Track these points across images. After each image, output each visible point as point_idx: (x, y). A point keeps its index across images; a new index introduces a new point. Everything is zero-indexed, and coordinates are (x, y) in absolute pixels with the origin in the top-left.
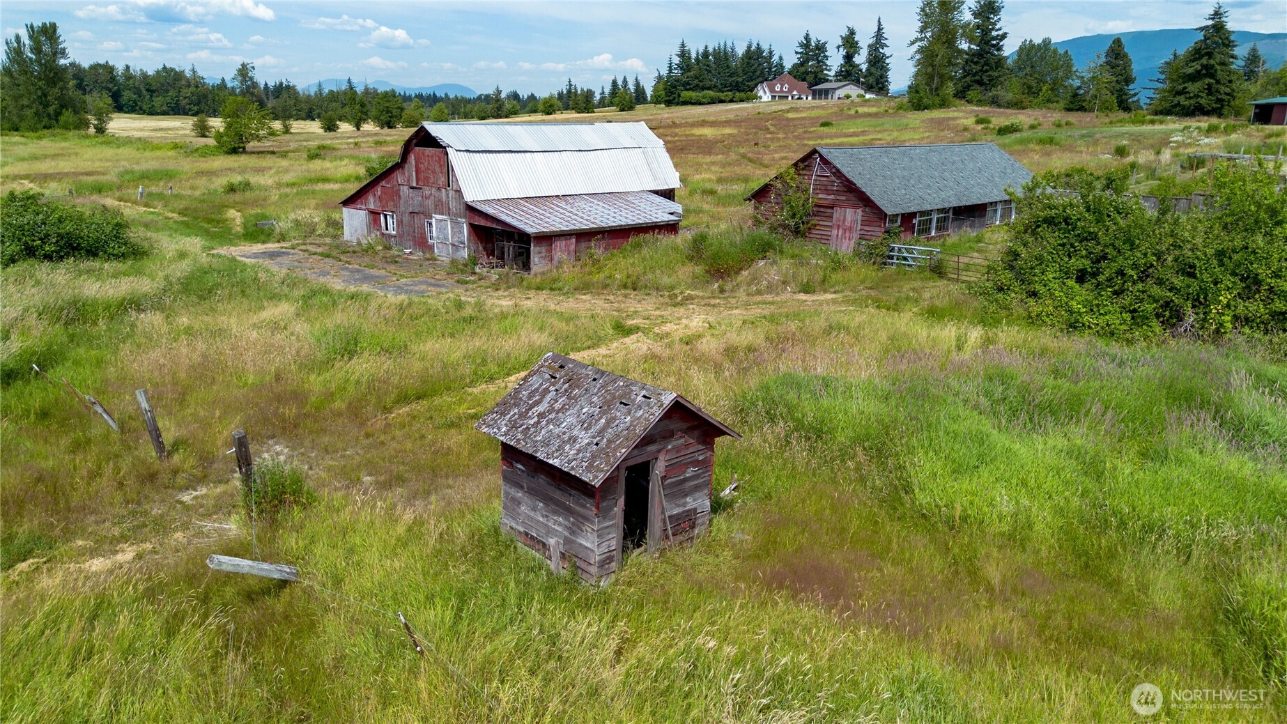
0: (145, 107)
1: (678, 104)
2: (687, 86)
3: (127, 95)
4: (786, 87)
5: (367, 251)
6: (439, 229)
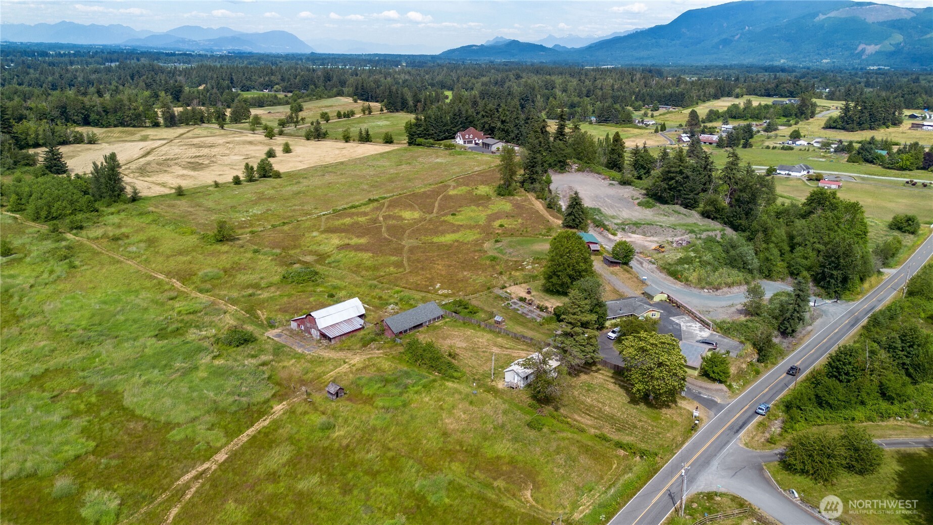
0: (104, 123)
1: (415, 144)
2: (419, 136)
3: (93, 116)
4: (471, 136)
5: (297, 334)
6: (313, 331)
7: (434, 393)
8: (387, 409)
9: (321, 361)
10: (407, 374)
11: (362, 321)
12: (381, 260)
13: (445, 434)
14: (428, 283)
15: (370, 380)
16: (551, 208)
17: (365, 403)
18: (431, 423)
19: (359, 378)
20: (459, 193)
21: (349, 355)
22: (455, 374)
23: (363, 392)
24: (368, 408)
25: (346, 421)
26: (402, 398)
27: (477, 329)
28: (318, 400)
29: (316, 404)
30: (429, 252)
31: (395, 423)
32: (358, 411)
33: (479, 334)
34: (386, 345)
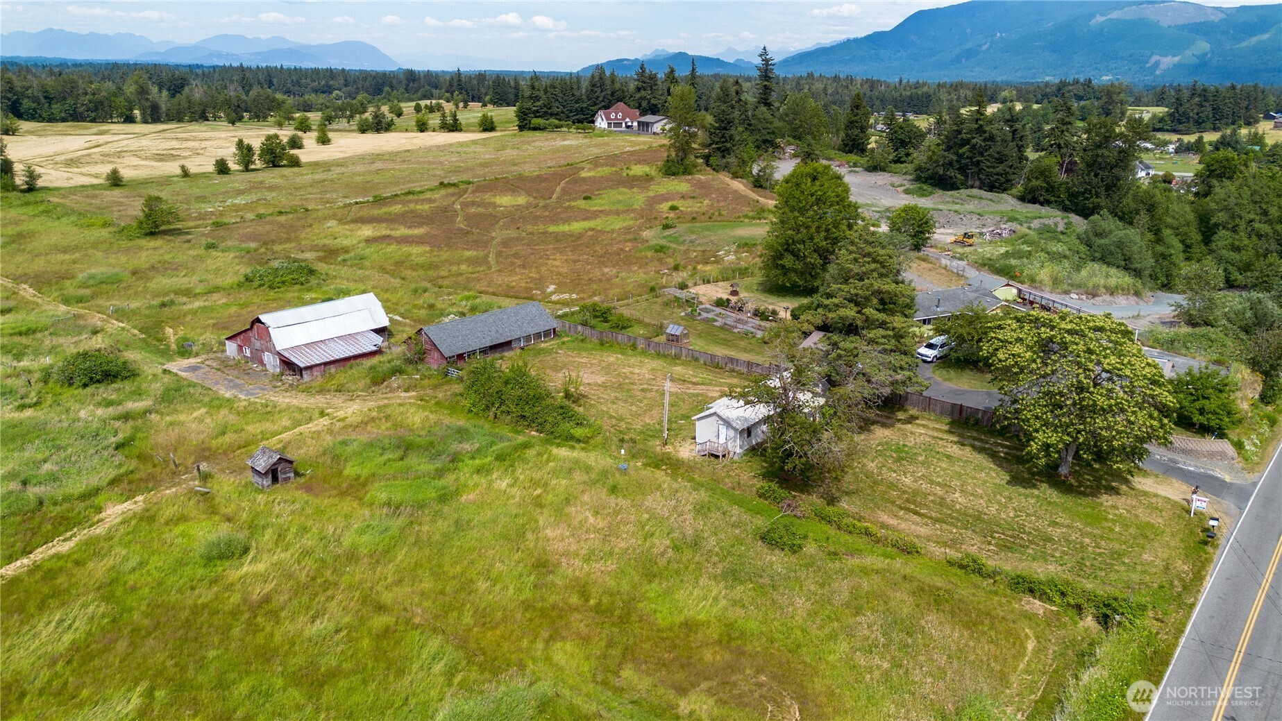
1: (530, 129)
2: (537, 114)
4: (620, 115)
5: (238, 364)
6: (268, 358)
7: (522, 473)
8: (394, 508)
9: (269, 412)
10: (462, 434)
11: (379, 340)
12: (445, 255)
13: (543, 566)
14: (531, 285)
15: (371, 445)
16: (761, 186)
17: (343, 494)
18: (506, 538)
19: (344, 443)
20: (598, 175)
21: (338, 400)
22: (579, 432)
23: (346, 472)
24: (347, 505)
25: (281, 536)
26: (442, 482)
27: (630, 352)
28: (226, 488)
29: (217, 500)
30: (538, 244)
31: (412, 539)
32: (320, 512)
33: (633, 360)
34: (426, 382)
